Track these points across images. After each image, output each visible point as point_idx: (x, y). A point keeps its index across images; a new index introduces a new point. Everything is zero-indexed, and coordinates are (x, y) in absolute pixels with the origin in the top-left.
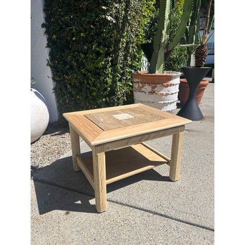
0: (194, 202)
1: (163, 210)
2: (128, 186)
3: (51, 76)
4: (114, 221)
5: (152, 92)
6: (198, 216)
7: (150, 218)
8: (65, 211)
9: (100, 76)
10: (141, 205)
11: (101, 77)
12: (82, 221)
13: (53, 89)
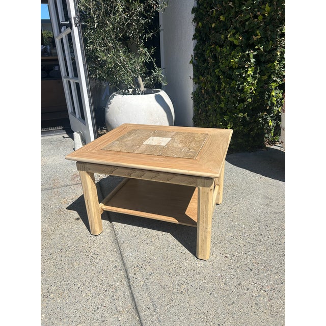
1: (135, 274)
2: (145, 229)
3: (192, 77)
4: (90, 247)
7: (114, 269)
8: (79, 217)
9: (233, 80)
10: (127, 253)
11: (234, 82)
12: (75, 231)
13: (192, 93)
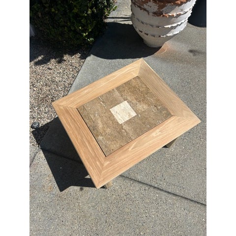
0: (182, 172)
1: (157, 183)
4: (118, 195)
5: (158, 14)
6: (183, 188)
7: (146, 191)
8: (79, 187)
12: (94, 197)
